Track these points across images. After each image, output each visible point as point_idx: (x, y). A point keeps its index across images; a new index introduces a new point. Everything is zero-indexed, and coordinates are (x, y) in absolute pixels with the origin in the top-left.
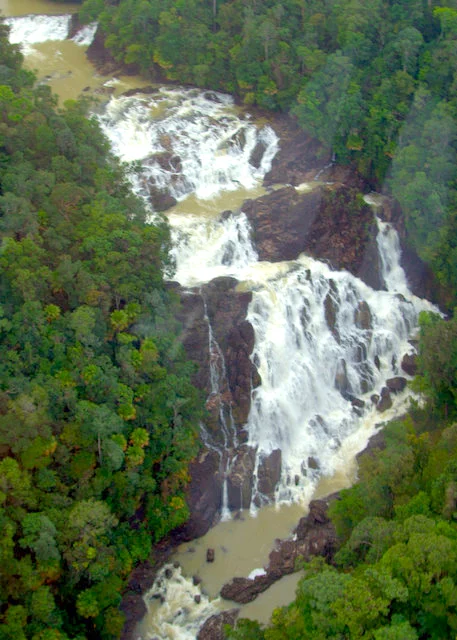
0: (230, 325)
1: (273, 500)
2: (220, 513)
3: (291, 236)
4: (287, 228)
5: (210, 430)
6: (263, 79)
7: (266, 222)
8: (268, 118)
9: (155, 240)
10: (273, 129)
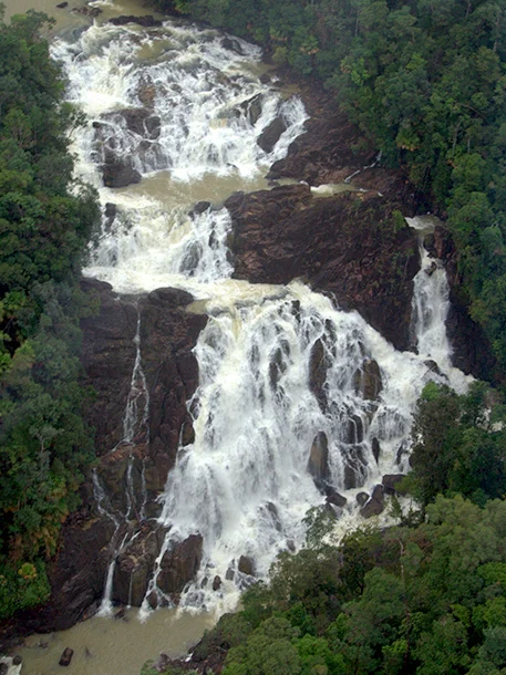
0: (167, 354)
1: (177, 602)
2: (99, 605)
3: (283, 252)
4: (279, 240)
5: (108, 489)
6: (300, 30)
7: (257, 226)
8: (301, 87)
9: (63, 215)
10: (304, 102)
